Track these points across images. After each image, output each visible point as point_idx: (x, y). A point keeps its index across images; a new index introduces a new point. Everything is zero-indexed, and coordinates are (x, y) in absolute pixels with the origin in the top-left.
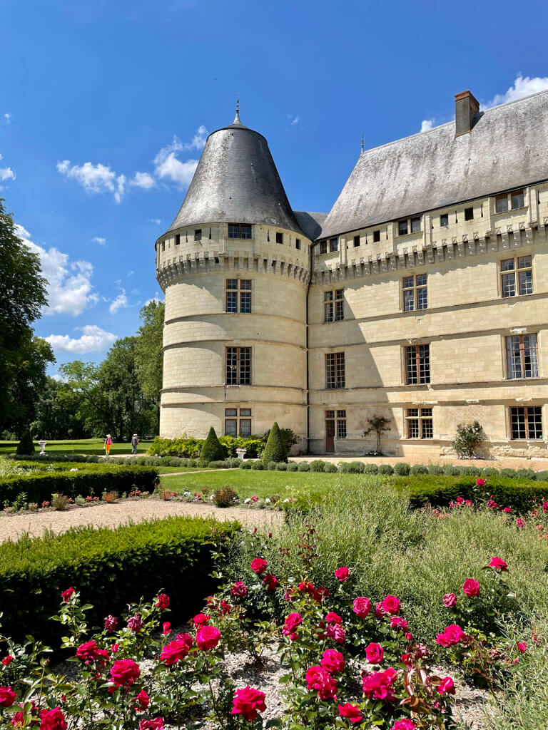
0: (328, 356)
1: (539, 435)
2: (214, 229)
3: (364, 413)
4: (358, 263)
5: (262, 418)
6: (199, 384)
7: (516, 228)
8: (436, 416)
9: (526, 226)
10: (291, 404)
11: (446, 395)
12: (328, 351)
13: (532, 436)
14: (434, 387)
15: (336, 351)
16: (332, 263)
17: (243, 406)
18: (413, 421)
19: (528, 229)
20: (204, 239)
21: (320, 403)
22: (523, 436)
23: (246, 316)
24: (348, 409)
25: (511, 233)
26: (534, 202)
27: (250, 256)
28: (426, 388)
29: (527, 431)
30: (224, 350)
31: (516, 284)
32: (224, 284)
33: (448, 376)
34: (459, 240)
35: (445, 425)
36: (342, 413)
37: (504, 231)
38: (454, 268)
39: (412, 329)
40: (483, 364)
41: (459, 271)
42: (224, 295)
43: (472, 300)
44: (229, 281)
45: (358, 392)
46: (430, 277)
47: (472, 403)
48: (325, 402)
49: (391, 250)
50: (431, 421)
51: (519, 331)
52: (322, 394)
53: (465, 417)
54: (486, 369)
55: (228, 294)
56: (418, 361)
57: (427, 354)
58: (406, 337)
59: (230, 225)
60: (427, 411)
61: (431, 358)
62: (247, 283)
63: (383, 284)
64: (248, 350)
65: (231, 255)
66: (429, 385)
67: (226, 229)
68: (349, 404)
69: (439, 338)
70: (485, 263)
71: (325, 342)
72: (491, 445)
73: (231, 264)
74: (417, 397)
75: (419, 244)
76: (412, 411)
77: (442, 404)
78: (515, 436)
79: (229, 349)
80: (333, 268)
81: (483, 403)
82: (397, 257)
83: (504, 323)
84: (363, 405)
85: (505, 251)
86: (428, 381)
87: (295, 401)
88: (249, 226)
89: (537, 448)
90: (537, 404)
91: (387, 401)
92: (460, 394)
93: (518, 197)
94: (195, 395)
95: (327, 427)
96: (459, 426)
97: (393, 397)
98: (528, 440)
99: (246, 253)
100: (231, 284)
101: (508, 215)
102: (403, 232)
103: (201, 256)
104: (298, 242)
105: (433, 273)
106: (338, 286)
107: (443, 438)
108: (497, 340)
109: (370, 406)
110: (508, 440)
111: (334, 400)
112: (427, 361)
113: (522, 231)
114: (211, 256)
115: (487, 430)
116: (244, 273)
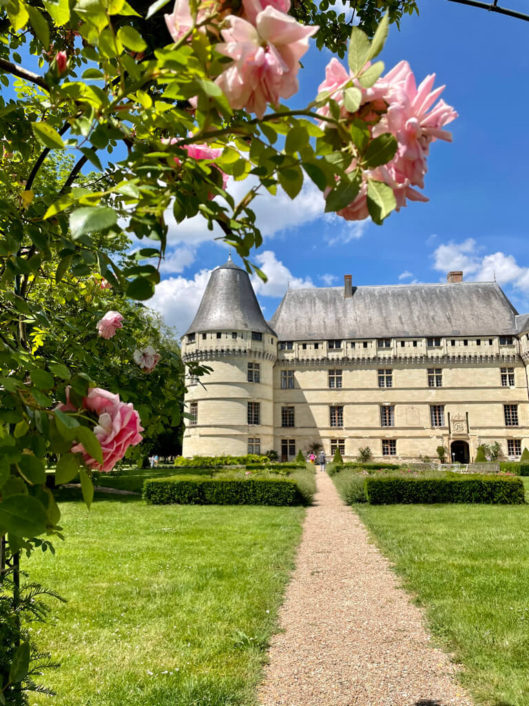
0: (283, 408)
1: (395, 453)
2: (245, 334)
3: (307, 441)
4: (305, 358)
5: (264, 444)
6: (233, 423)
7: (387, 356)
8: (346, 443)
9: (392, 356)
11: (353, 433)
12: (283, 405)
13: (391, 453)
14: (346, 429)
15: (290, 405)
16: (289, 356)
17: (256, 437)
18: (334, 446)
19: (392, 358)
20: (238, 339)
21: (278, 435)
22: (388, 453)
23: (257, 385)
24: (297, 439)
25: (384, 358)
26: (395, 346)
27: (262, 351)
28: (342, 429)
29: (389, 451)
30: (247, 404)
31: (385, 381)
32: (247, 365)
33: (353, 423)
34: (361, 357)
35: (351, 448)
36: (293, 441)
37: (382, 357)
38: (356, 369)
39: (335, 398)
40: (370, 418)
41: (359, 371)
42: (247, 372)
43: (365, 387)
44: (249, 364)
45: (302, 430)
46: (343, 372)
47: (365, 438)
48: (283, 434)
49: (326, 356)
50: (344, 446)
51: (387, 404)
52: (279, 430)
53: (362, 444)
54: (372, 421)
55: (249, 371)
56: (336, 415)
57: (342, 411)
58: (331, 401)
59: (253, 332)
60: (342, 441)
61: (344, 413)
62: (258, 366)
63: (318, 372)
64: (258, 404)
65: (253, 350)
66: (343, 428)
67: (250, 334)
68: (298, 436)
69: (349, 404)
70: (371, 369)
71: (282, 400)
72: (374, 458)
73: (253, 354)
74: (337, 434)
75: (341, 355)
76: (333, 441)
77: (350, 437)
78: (384, 454)
79: (249, 403)
80: (290, 359)
81: (371, 437)
82: (328, 359)
83: (381, 400)
84: (306, 437)
85: (381, 366)
86: (342, 425)
88: (261, 334)
89: (394, 459)
90: (394, 439)
91: (319, 435)
92: (359, 433)
93: (388, 342)
94: (231, 430)
95: (282, 449)
96: (360, 449)
97: (322, 433)
98: (389, 455)
99: (260, 349)
100: (250, 365)
101: (384, 349)
102: (331, 347)
103: (237, 348)
104: (272, 339)
105: (346, 370)
106: (291, 369)
107: (351, 455)
108: (377, 407)
109: (311, 438)
110: (382, 456)
111: (288, 434)
112: (342, 415)
113: (390, 358)
114: (243, 349)
115: (372, 451)
116: (258, 361)
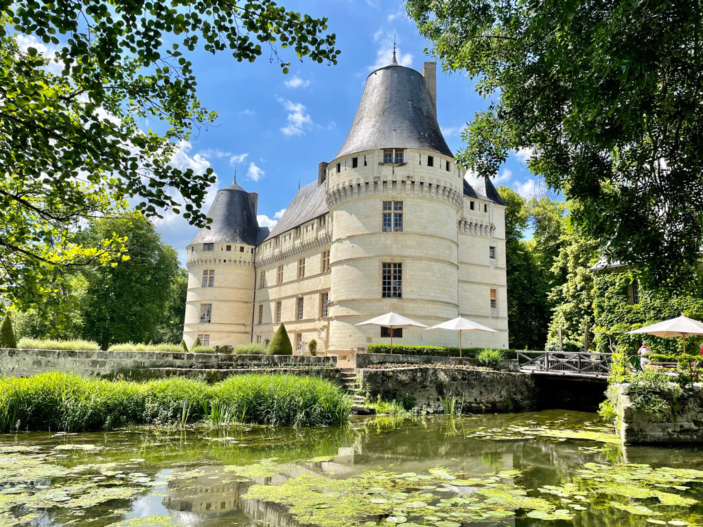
2: (198, 246)
5: (214, 339)
10: (233, 332)
15: (261, 304)
17: (205, 333)
20: (194, 251)
23: (211, 288)
30: (199, 306)
32: (202, 273)
41: (291, 264)
45: (264, 326)
46: (284, 267)
51: (300, 296)
55: (204, 277)
58: (276, 297)
59: (205, 244)
61: (282, 308)
63: (274, 270)
64: (211, 305)
65: (204, 259)
67: (202, 246)
70: (295, 261)
73: (204, 263)
82: (274, 256)
83: (297, 292)
84: (265, 333)
87: (237, 331)
88: (213, 244)
99: (210, 257)
100: (205, 272)
103: (193, 260)
104: (242, 248)
106: (264, 269)
111: (258, 330)
114: (196, 260)
116: (210, 267)
